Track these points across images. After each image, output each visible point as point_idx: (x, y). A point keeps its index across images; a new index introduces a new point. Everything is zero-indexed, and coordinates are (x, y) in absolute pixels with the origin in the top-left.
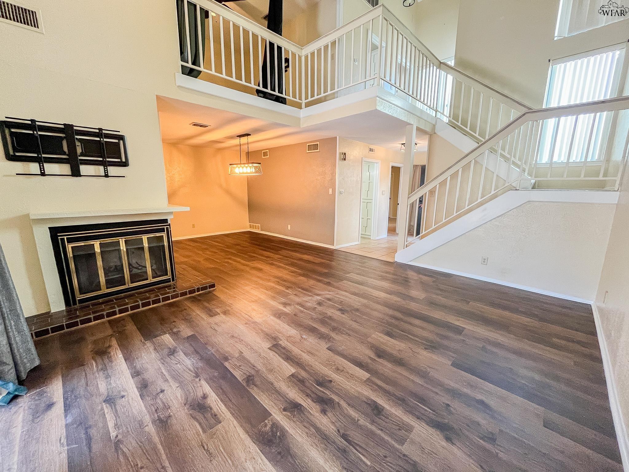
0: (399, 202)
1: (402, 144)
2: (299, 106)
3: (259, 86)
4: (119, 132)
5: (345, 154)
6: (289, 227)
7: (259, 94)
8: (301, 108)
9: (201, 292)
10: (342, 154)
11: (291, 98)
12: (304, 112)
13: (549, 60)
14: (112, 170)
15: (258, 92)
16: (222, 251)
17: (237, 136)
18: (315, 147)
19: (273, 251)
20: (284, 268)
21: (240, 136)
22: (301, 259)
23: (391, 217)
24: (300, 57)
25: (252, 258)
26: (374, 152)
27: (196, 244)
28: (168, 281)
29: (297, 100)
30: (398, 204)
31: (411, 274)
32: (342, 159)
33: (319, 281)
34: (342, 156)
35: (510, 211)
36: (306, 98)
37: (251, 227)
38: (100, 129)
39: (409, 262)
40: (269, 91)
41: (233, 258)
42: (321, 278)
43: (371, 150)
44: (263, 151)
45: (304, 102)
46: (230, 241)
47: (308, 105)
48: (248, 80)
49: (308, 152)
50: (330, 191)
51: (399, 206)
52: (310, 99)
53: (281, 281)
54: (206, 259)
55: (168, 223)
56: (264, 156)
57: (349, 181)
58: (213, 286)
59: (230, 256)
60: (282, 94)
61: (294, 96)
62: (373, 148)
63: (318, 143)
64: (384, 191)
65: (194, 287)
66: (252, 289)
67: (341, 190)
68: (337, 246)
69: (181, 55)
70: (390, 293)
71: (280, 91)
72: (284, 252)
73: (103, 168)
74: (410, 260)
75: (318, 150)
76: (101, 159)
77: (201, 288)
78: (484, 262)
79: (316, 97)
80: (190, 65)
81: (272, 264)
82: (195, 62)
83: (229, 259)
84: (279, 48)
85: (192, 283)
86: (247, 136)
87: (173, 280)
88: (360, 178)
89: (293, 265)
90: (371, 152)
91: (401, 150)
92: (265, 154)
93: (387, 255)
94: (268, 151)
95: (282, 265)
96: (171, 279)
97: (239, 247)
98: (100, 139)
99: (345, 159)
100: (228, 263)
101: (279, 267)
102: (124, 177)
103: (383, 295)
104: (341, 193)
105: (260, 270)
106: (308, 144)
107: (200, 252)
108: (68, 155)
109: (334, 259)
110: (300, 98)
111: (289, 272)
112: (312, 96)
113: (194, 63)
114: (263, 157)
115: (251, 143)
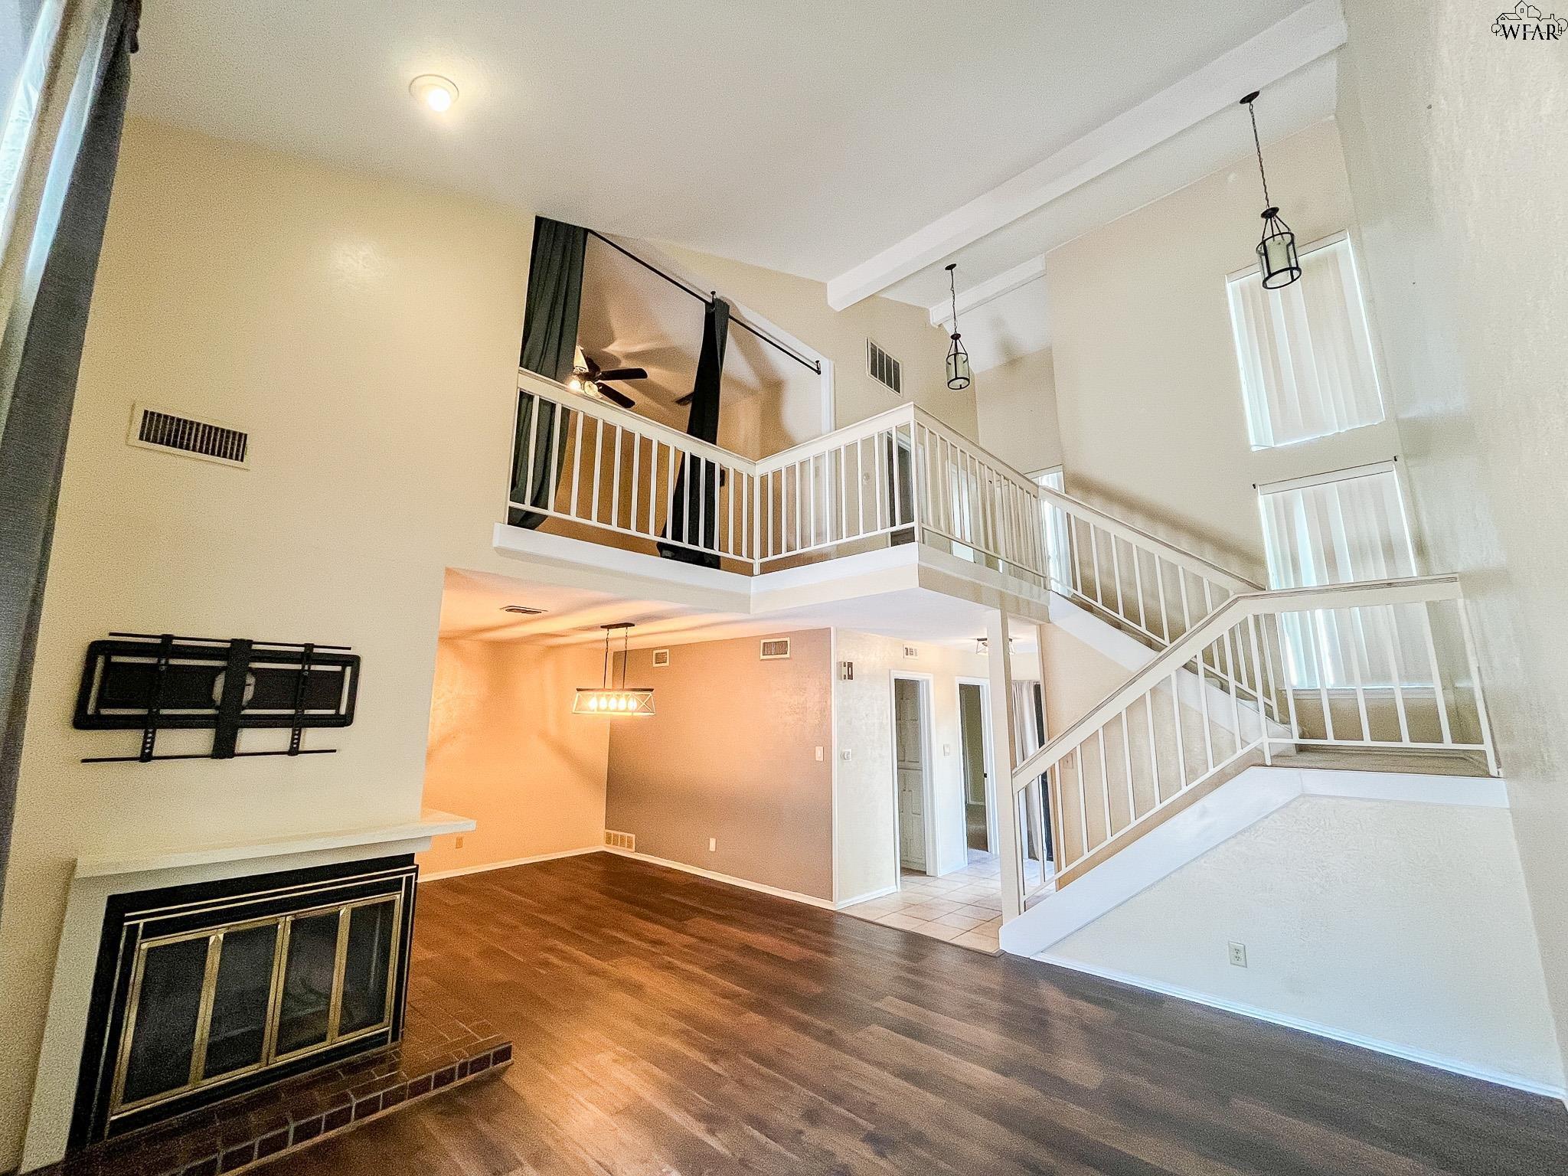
0: (987, 769)
1: (979, 640)
2: (746, 570)
3: (664, 535)
4: (349, 649)
5: (850, 665)
6: (713, 842)
7: (664, 552)
8: (752, 575)
9: (470, 1078)
10: (845, 666)
11: (731, 555)
12: (758, 585)
13: (1254, 485)
14: (311, 737)
15: (662, 547)
16: (534, 922)
17: (602, 627)
18: (781, 647)
19: (667, 920)
20: (702, 982)
21: (609, 627)
22: (747, 949)
23: (971, 802)
24: (751, 479)
25: (611, 948)
26: (916, 655)
27: (463, 899)
28: (379, 1041)
29: (744, 559)
30: (985, 775)
31: (1052, 996)
32: (845, 676)
33: (802, 1027)
34: (845, 671)
35: (1266, 817)
36: (764, 554)
37: (608, 841)
38: (309, 647)
39: (1038, 952)
40: (685, 544)
41: (560, 945)
42: (806, 1017)
43: (908, 652)
44: (655, 652)
45: (757, 562)
46: (553, 885)
47: (766, 568)
48: (643, 526)
49: (762, 657)
50: (819, 752)
51: (988, 781)
52: (771, 557)
53: (695, 1028)
54: (488, 953)
55: (414, 865)
56: (657, 663)
57: (864, 727)
58: (504, 1054)
59: (552, 942)
60: (713, 548)
61: (738, 552)
62: (913, 648)
63: (788, 639)
64: (948, 746)
65: (453, 1063)
66: (615, 1061)
67: (844, 750)
68: (841, 903)
69: (512, 489)
70: (1006, 1069)
71: (709, 543)
72: (702, 925)
73: (291, 731)
74: (1042, 948)
75: (788, 656)
76: (291, 712)
77: (473, 1062)
78: (1238, 958)
79: (784, 554)
80: (527, 506)
81: (669, 967)
82: (539, 499)
83: (551, 950)
84: (710, 466)
85: (447, 1047)
86: (627, 627)
87: (394, 1039)
88: (887, 718)
89: (726, 968)
90: (909, 656)
91: (977, 652)
92: (660, 658)
93: (976, 930)
94: (667, 651)
95: (697, 970)
96: (390, 1032)
97: (576, 909)
98: (303, 667)
99: (851, 677)
100: (546, 964)
101: (690, 978)
102: (334, 751)
103: (984, 1076)
104: (843, 757)
105: (635, 989)
106: (763, 641)
107: (470, 928)
108: (217, 708)
109: (837, 946)
110: (750, 555)
111: (716, 994)
112: (777, 549)
113: (535, 503)
114: (655, 665)
115: (631, 637)
